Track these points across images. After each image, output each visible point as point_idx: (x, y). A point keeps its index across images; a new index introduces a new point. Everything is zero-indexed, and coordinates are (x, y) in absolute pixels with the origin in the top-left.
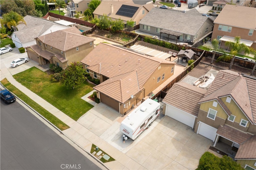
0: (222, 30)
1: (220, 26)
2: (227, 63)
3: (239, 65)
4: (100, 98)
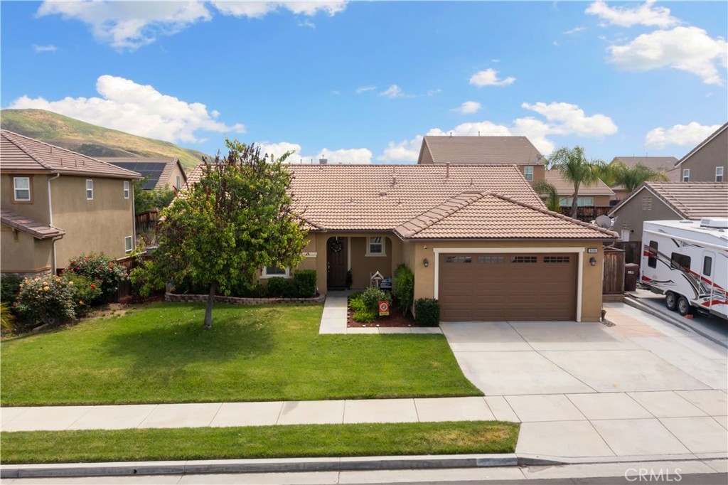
4: (436, 297)
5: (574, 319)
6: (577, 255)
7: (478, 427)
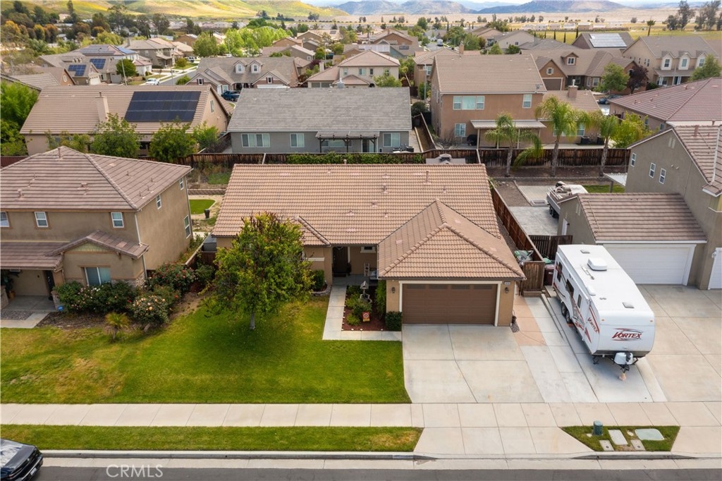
0: (465, 107)
1: (456, 100)
2: (536, 167)
3: (564, 163)
4: (401, 311)
5: (493, 323)
6: (497, 285)
7: (399, 433)
